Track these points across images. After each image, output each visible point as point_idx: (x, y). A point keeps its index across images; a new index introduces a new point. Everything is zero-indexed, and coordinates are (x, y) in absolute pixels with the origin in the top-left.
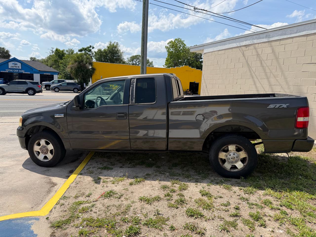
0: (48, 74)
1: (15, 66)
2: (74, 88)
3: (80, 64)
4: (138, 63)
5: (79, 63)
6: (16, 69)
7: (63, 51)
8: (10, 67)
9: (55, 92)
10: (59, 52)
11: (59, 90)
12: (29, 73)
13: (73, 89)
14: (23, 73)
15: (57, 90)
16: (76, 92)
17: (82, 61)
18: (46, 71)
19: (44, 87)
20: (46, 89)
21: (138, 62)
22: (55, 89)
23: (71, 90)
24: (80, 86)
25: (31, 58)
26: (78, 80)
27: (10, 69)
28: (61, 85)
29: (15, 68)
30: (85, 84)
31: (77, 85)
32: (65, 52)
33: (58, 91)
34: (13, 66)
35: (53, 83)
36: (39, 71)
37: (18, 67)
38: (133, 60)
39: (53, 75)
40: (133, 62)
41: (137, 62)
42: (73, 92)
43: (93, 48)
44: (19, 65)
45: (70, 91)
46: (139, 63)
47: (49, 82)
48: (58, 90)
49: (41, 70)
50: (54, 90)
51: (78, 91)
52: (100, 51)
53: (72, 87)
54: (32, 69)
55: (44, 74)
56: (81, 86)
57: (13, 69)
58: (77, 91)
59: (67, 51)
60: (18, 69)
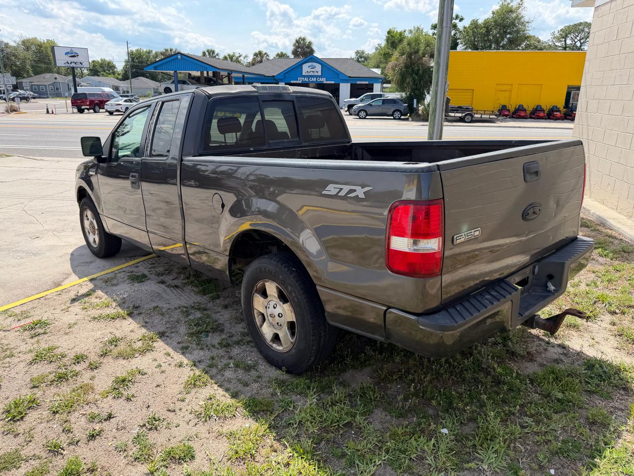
0: (363, 83)
1: (312, 70)
2: (395, 109)
3: (411, 58)
4: (578, 44)
5: (410, 56)
6: (313, 76)
7: (401, 34)
8: (304, 74)
9: (360, 118)
10: (393, 37)
11: (367, 115)
12: (333, 82)
13: (391, 113)
14: (324, 83)
15: (363, 114)
16: (397, 118)
17: (417, 52)
18: (361, 76)
19: (346, 109)
20: (349, 113)
21: (580, 40)
22: (360, 114)
23: (388, 113)
24: (406, 105)
25: (357, 53)
26: (406, 94)
27: (304, 76)
28: (371, 105)
29: (311, 74)
30: (415, 101)
31: (401, 102)
32: (407, 34)
33: (364, 117)
34: (309, 70)
35: (361, 101)
36: (350, 77)
37: (317, 72)
38: (565, 37)
39: (373, 85)
40: (565, 41)
41: (576, 40)
42: (392, 118)
43: (461, 20)
44: (318, 67)
45: (387, 116)
46: (581, 43)
47: (355, 99)
48: (365, 114)
49: (352, 76)
50: (358, 115)
51: (401, 116)
52: (475, 24)
53: (391, 109)
54: (338, 75)
55: (358, 83)
56: (408, 106)
57: (309, 77)
58: (399, 116)
59: (411, 31)
60: (317, 77)
